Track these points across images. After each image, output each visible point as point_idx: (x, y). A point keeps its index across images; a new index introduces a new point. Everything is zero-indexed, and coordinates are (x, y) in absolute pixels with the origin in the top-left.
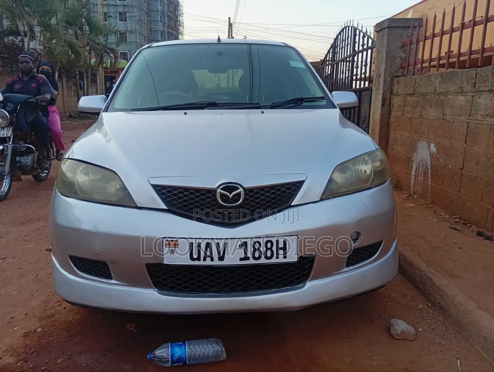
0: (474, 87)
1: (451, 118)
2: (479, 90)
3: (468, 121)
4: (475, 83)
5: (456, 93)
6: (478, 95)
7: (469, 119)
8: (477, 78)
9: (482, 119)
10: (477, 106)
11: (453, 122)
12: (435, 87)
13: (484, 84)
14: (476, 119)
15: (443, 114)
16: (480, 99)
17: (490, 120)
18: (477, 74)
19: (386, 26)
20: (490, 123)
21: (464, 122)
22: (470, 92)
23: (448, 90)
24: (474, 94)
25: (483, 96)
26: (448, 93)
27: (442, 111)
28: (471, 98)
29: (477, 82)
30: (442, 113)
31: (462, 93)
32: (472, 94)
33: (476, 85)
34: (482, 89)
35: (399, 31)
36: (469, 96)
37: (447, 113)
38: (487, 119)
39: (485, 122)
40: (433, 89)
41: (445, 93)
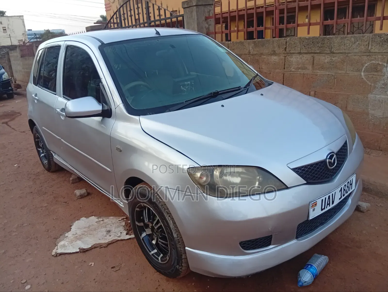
0: (286, 50)
1: (268, 71)
2: (290, 52)
3: (283, 72)
4: (286, 48)
5: (269, 54)
6: (290, 55)
7: (284, 71)
8: (287, 45)
9: (295, 71)
10: (290, 63)
11: (270, 73)
12: (249, 50)
13: (294, 49)
14: (290, 71)
15: (260, 68)
16: (291, 58)
17: (302, 71)
18: (286, 42)
19: (195, 5)
20: (303, 73)
21: (280, 73)
22: (282, 53)
23: (262, 52)
24: (286, 55)
25: (294, 57)
26: (262, 54)
27: (259, 66)
28: (284, 58)
29: (287, 48)
30: (258, 68)
31: (275, 54)
32: (284, 55)
33: (287, 49)
34: (292, 52)
35: (202, 8)
36: (281, 56)
37: (263, 68)
38: (300, 70)
39: (299, 73)
40: (248, 51)
41: (259, 54)
